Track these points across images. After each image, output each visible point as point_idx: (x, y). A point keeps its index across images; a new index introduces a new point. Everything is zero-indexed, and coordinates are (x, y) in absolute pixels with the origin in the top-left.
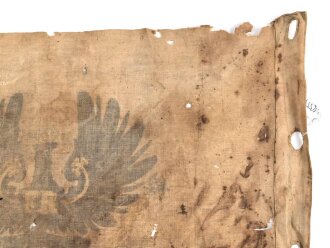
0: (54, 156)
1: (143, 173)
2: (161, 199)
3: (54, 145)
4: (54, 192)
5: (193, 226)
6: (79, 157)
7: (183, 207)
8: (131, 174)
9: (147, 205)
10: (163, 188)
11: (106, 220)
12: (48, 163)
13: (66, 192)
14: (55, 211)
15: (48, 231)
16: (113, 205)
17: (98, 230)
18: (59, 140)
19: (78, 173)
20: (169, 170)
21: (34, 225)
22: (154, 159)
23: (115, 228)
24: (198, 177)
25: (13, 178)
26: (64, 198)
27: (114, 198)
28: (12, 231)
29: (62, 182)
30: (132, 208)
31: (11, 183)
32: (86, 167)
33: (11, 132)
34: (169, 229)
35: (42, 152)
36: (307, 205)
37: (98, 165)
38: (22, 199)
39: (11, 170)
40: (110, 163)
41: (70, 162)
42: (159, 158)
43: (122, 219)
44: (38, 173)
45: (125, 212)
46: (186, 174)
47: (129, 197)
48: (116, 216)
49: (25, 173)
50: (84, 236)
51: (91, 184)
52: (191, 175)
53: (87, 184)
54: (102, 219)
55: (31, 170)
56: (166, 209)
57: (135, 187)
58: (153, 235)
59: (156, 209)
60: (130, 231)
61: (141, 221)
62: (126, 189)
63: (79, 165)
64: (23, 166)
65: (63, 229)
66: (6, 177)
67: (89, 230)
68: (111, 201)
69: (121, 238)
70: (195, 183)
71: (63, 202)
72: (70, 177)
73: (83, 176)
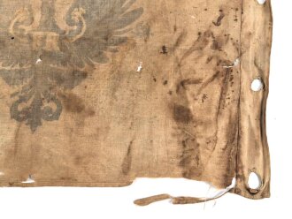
1: (131, 21)
2: (146, 41)
4: (57, 32)
5: (172, 64)
6: (78, 7)
7: (164, 48)
8: (121, 21)
9: (134, 45)
10: (147, 33)
11: (100, 57)
12: (52, 11)
13: (67, 33)
14: (58, 48)
15: (51, 65)
16: (106, 44)
17: (93, 65)
19: (77, 20)
20: (153, 19)
21: (39, 60)
22: (141, 10)
23: (107, 64)
24: (178, 25)
25: (22, 23)
26: (65, 38)
27: (106, 39)
28: (21, 65)
29: (63, 26)
30: (122, 48)
31: (21, 26)
32: (83, 15)
34: (152, 66)
35: (47, 3)
36: (268, 46)
37: (94, 14)
38: (30, 38)
39: (21, 17)
40: (104, 12)
41: (71, 11)
42: (145, 9)
43: (113, 57)
44: (44, 19)
45: (115, 51)
46: (167, 22)
47: (120, 39)
48: (108, 54)
49: (33, 19)
50: (82, 70)
51: (88, 28)
52: (172, 23)
53: (84, 28)
54: (96, 56)
55: (38, 17)
56: (149, 49)
57: (125, 32)
58: (139, 70)
59: (142, 49)
60: (120, 66)
61: (129, 59)
62: (117, 33)
63: (77, 14)
64: (32, 14)
65: (64, 63)
66: (17, 22)
67: (86, 65)
68: (104, 41)
69: (113, 72)
70: (175, 30)
72: (71, 23)
73: (81, 23)
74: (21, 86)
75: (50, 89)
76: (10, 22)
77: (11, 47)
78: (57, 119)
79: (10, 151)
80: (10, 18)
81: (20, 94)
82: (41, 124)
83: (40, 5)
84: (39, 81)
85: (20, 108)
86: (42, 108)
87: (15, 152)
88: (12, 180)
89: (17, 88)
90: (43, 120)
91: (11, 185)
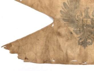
0: (89, 11)
3: (89, 8)
15: (89, 29)
18: (90, 7)
21: (85, 27)
25: (79, 16)
31: (79, 17)
33: (78, 5)
35: (86, 10)
44: (85, 15)
49: (82, 15)
55: (83, 14)
64: (81, 13)
71: (93, 21)
74: (80, 35)
75: (89, 36)
76: (75, 16)
77: (76, 23)
78: (92, 45)
79: (79, 54)
80: (75, 14)
81: (80, 37)
82: (87, 46)
83: (84, 11)
84: (85, 33)
85: (80, 41)
86: (87, 41)
87: (80, 54)
88: (80, 63)
89: (79, 35)
90: (87, 45)
91: (80, 64)
